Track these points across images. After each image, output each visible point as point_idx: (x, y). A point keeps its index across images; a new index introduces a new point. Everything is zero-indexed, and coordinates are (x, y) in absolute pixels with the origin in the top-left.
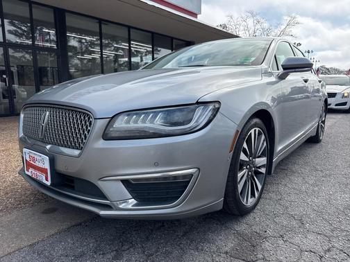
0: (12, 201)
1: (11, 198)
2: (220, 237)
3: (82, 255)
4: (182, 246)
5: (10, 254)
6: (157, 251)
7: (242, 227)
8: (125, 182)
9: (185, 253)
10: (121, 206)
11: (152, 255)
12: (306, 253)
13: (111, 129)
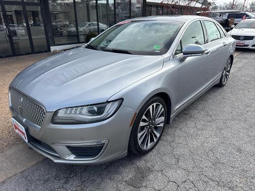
0: (12, 138)
1: (12, 136)
2: (126, 170)
3: (48, 180)
4: (103, 176)
5: (10, 177)
6: (88, 179)
7: (141, 163)
8: (69, 147)
9: (103, 181)
10: (66, 158)
11: (85, 181)
12: (171, 183)
13: (56, 118)
